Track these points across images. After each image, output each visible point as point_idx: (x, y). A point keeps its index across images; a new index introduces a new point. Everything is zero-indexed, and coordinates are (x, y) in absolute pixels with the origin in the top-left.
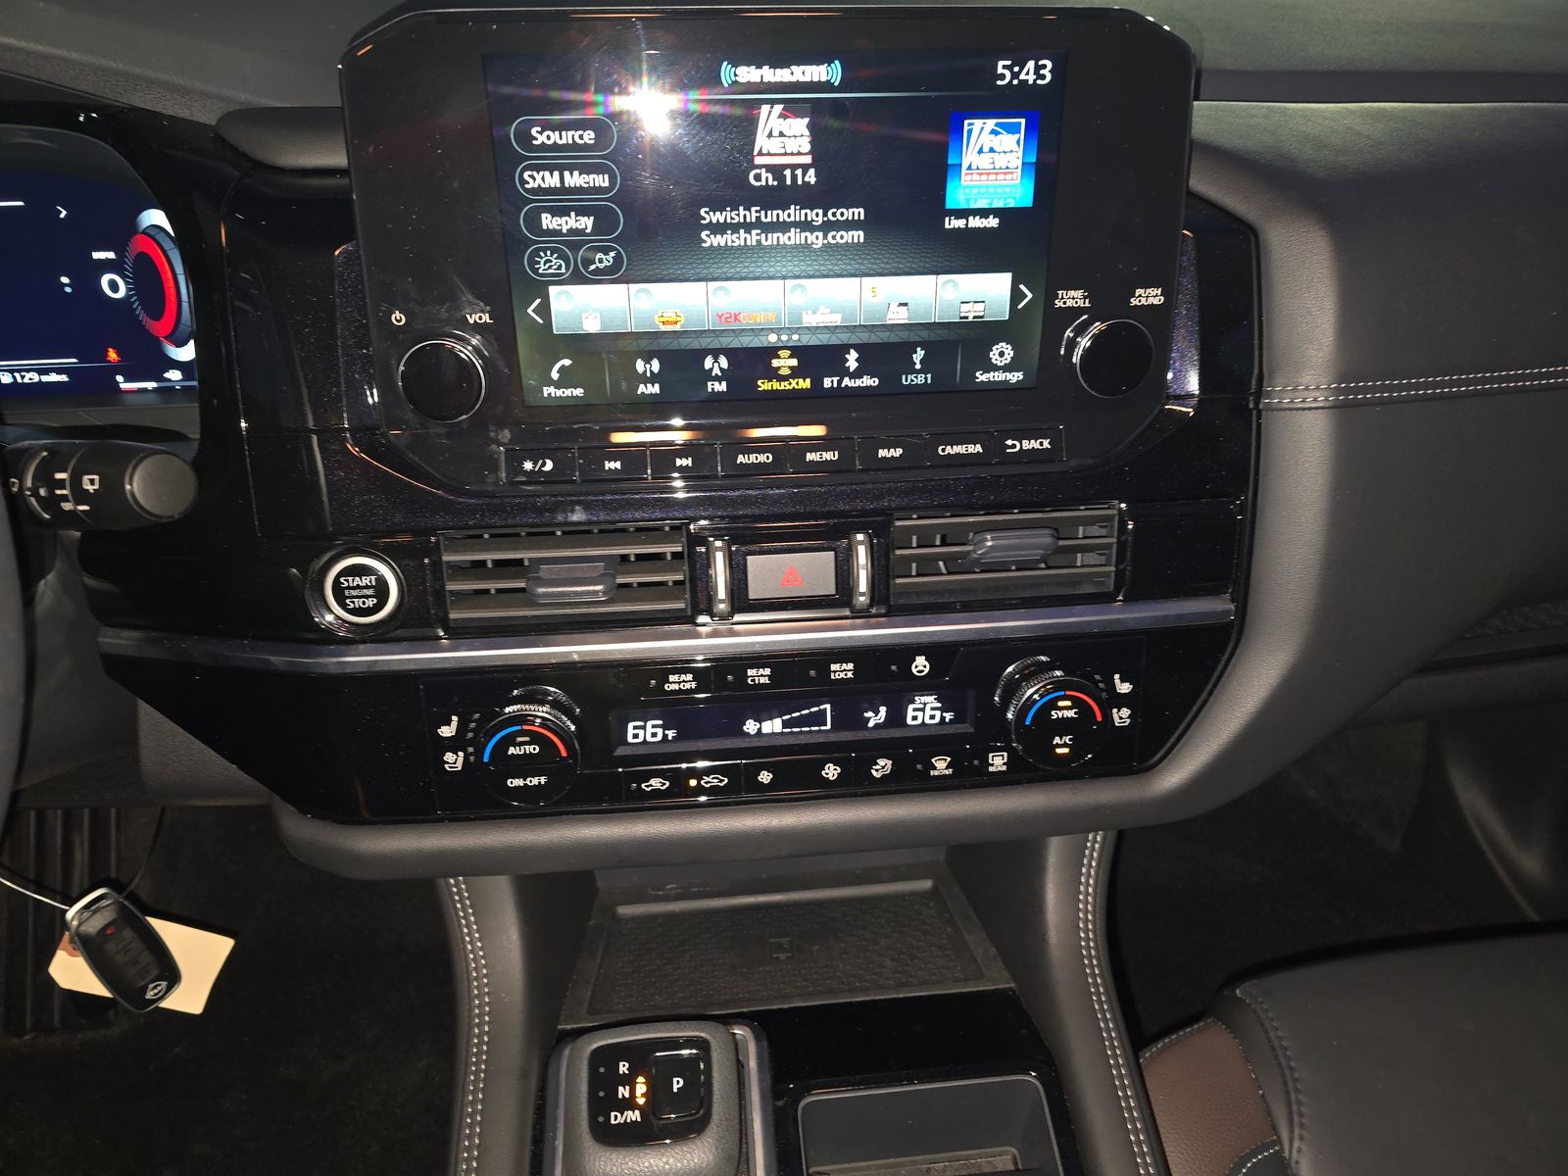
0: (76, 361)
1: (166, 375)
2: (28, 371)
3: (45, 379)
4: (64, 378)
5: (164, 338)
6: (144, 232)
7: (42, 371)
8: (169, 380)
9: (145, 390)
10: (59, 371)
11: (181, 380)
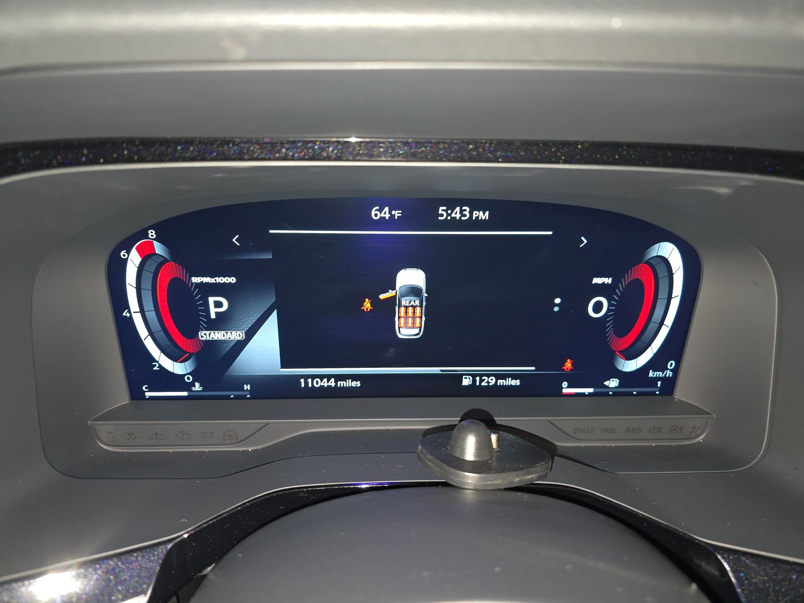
0: (533, 368)
1: (607, 383)
2: (488, 376)
3: (501, 382)
4: (518, 382)
5: (619, 352)
6: (647, 262)
7: (499, 376)
8: (607, 387)
9: (583, 395)
10: (514, 376)
11: (616, 387)
